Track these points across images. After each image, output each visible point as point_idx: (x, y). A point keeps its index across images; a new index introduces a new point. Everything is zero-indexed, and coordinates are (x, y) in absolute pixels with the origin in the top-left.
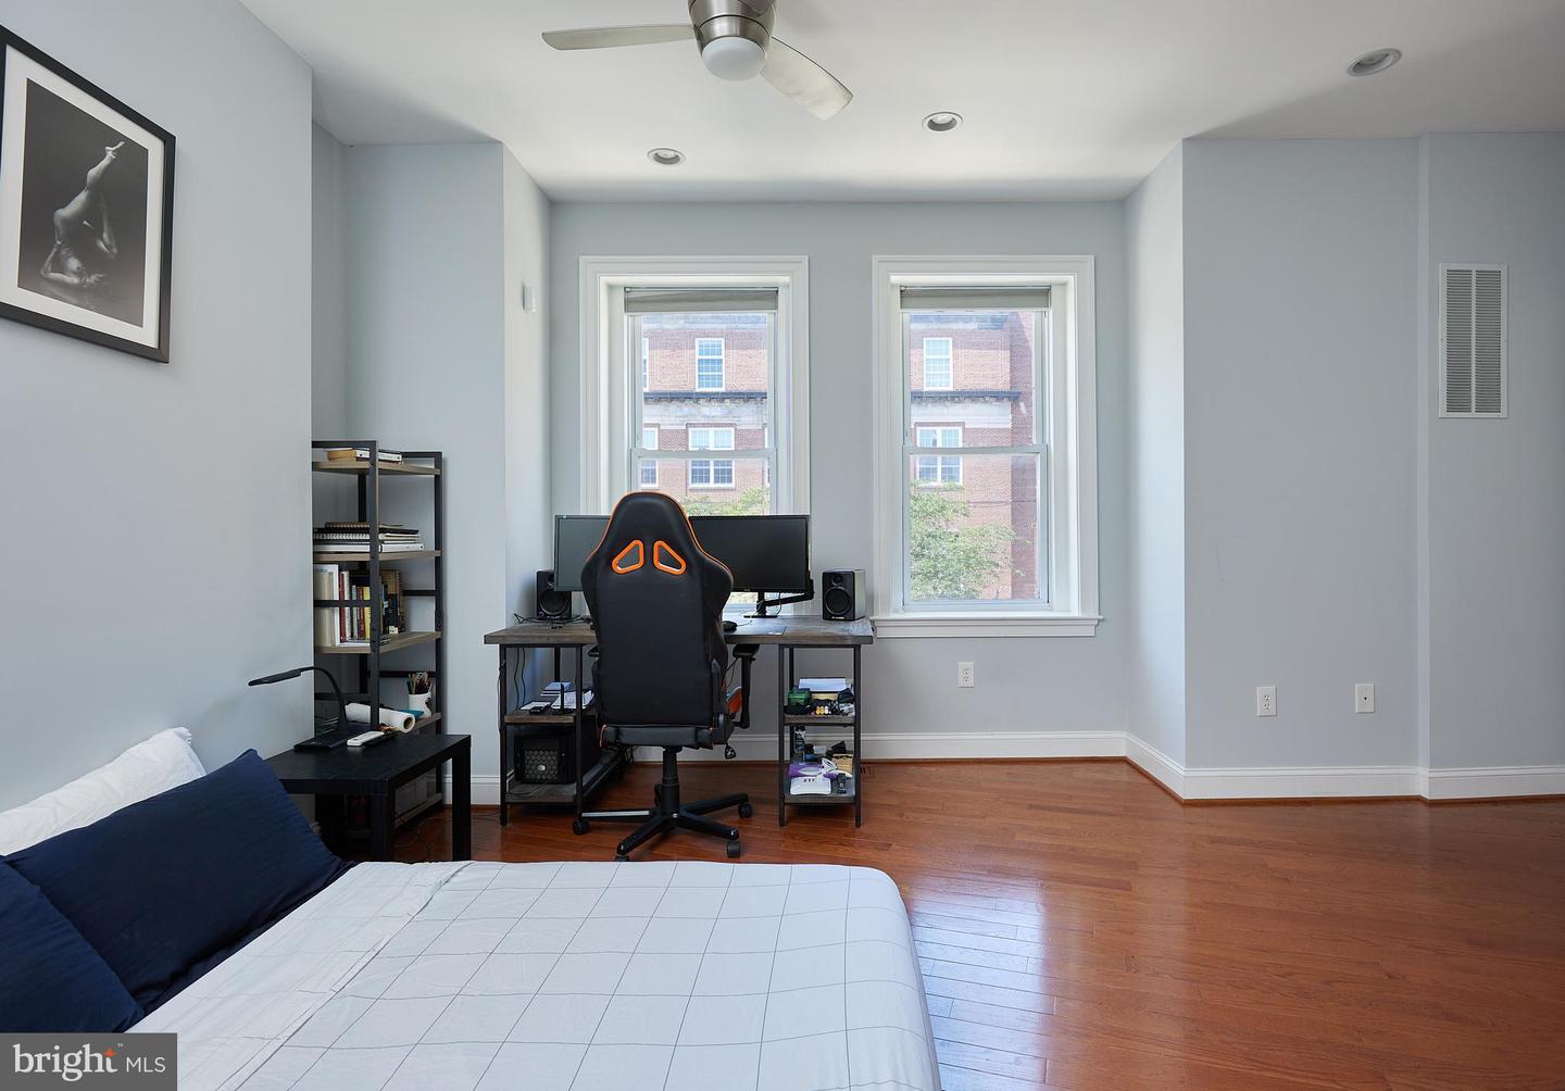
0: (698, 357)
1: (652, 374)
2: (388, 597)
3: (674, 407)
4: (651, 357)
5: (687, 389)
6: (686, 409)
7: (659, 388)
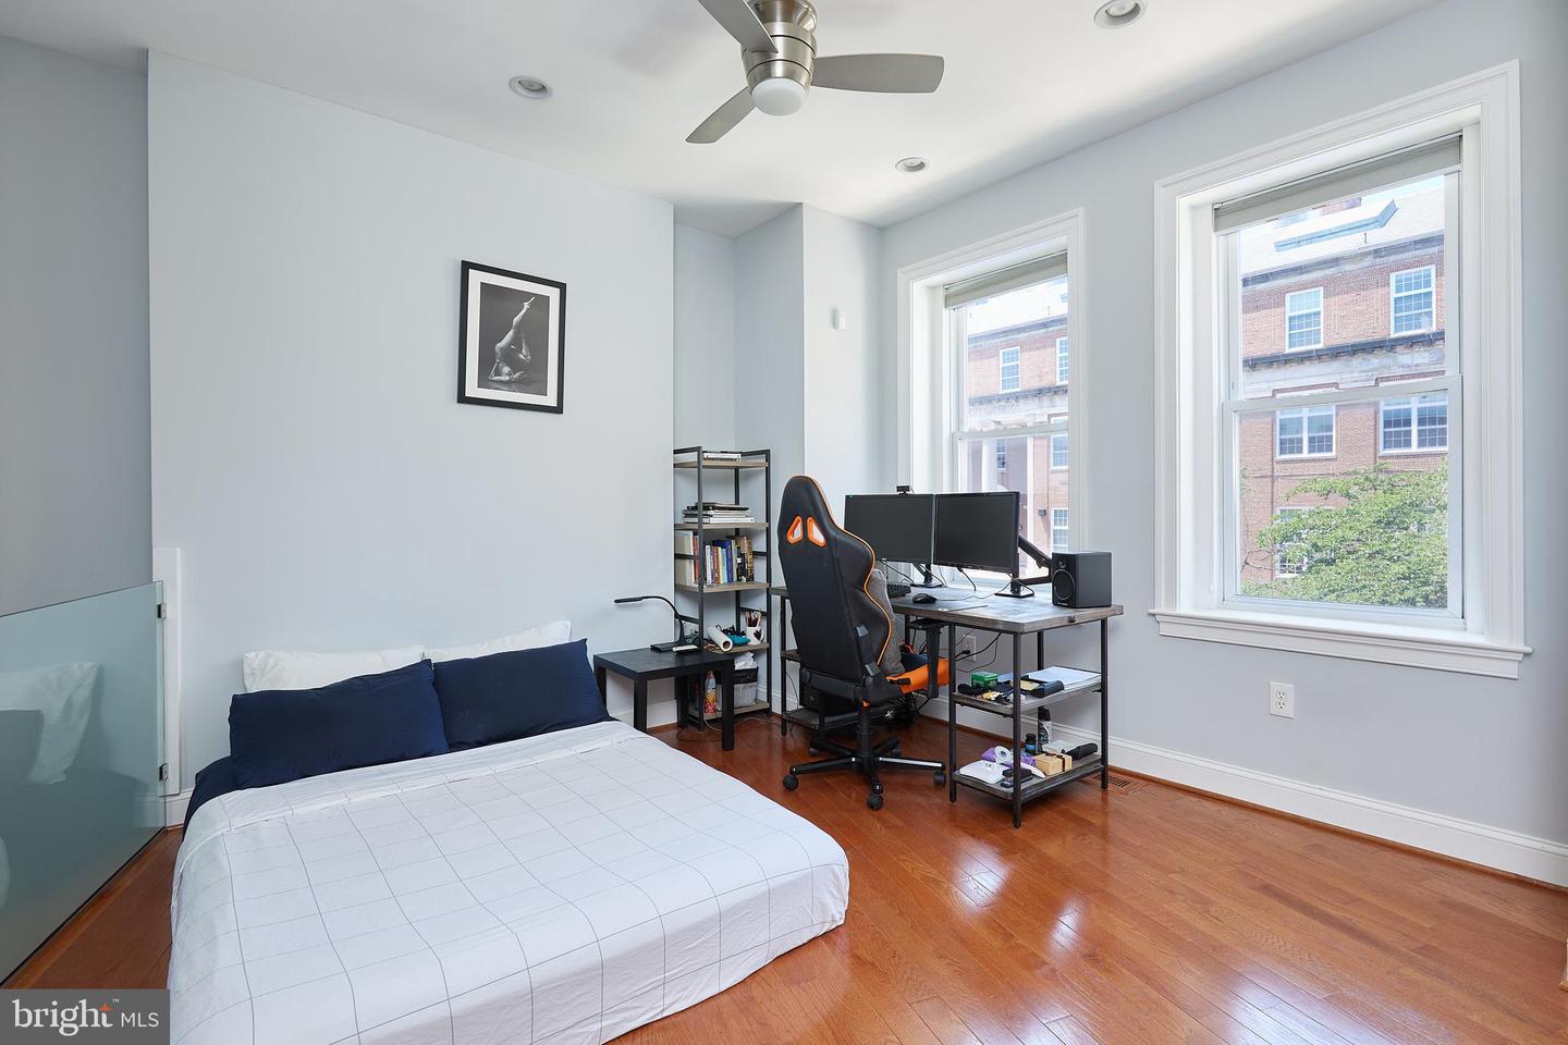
0: (1394, 295)
1: (1327, 327)
2: (741, 555)
3: (1357, 362)
4: (1326, 308)
5: (1378, 337)
6: (1376, 361)
7: (1337, 341)
